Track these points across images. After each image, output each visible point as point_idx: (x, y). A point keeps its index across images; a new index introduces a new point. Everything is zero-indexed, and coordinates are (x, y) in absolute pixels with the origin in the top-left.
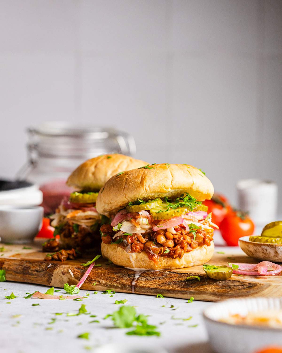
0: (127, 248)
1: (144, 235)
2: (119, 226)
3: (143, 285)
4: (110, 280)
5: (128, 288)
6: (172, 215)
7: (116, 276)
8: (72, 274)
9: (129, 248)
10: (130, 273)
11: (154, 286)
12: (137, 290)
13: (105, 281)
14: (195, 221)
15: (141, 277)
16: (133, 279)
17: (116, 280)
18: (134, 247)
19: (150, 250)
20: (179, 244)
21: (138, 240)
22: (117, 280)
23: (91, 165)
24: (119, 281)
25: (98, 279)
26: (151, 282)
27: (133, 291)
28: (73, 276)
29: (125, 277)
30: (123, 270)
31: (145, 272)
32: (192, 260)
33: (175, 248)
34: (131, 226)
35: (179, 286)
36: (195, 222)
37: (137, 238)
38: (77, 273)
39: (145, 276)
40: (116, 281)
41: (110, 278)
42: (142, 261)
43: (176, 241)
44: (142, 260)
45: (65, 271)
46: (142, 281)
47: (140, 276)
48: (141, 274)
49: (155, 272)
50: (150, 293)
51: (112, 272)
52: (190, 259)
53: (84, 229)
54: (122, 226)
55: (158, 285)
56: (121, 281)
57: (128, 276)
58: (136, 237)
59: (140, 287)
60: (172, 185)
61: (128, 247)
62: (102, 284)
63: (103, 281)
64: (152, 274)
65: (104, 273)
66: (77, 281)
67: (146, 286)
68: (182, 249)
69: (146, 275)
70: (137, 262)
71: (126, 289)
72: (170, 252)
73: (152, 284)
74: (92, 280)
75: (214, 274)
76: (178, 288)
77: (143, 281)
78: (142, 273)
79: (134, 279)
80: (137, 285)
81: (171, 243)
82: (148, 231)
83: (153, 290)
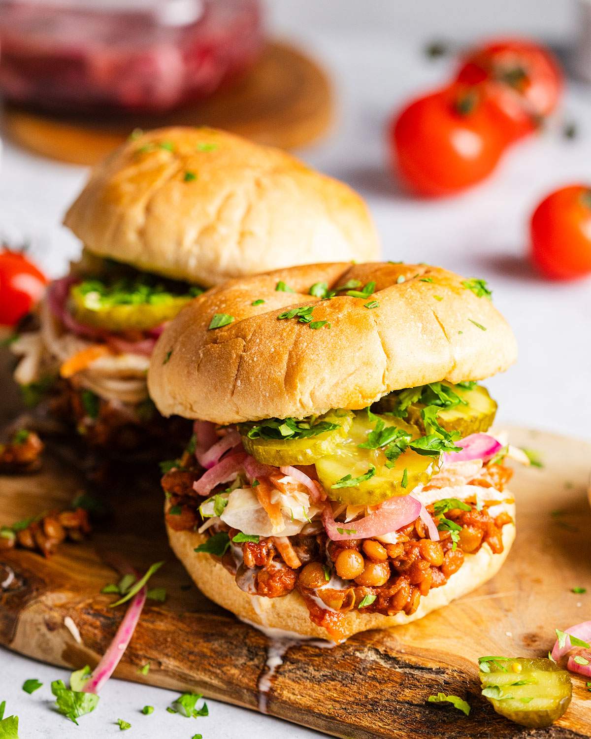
0: (243, 578)
1: (295, 541)
2: (218, 503)
3: (292, 697)
4: (193, 662)
5: (247, 695)
6: (384, 496)
7: (213, 650)
8: (75, 631)
9: (249, 579)
10: (253, 640)
11: (328, 708)
12: (275, 707)
13: (177, 664)
15: (289, 666)
16: (264, 670)
17: (210, 664)
18: (264, 586)
19: (314, 593)
20: (405, 572)
21: (278, 557)
22: (212, 666)
23: (134, 200)
24: (219, 671)
25: (154, 654)
26: (316, 687)
27: (263, 708)
28: (78, 639)
29: (239, 655)
30: (230, 629)
31: (301, 646)
34: (257, 511)
35: (403, 722)
36: (458, 485)
37: (276, 549)
38: (90, 628)
39: (298, 661)
40: (211, 668)
41: (191, 653)
42: (289, 616)
43: (398, 564)
44: (291, 616)
45: (55, 620)
46: (290, 682)
47: (284, 658)
48: (287, 653)
49: (331, 649)
51: (197, 634)
54: (226, 505)
55: (338, 706)
56: (224, 669)
57: (248, 651)
58: (270, 545)
59: (285, 702)
60: (384, 384)
61: (246, 574)
62: (166, 672)
63: (171, 664)
64: (321, 658)
65: (174, 632)
66: (93, 654)
67: (301, 704)
69: (302, 658)
70: (276, 616)
71: (240, 698)
72: (377, 602)
73: (322, 698)
74: (137, 656)
76: (400, 729)
77: (294, 680)
78: (291, 649)
79: (266, 668)
80: (276, 694)
81: (380, 573)
82: (310, 530)
83: (323, 721)
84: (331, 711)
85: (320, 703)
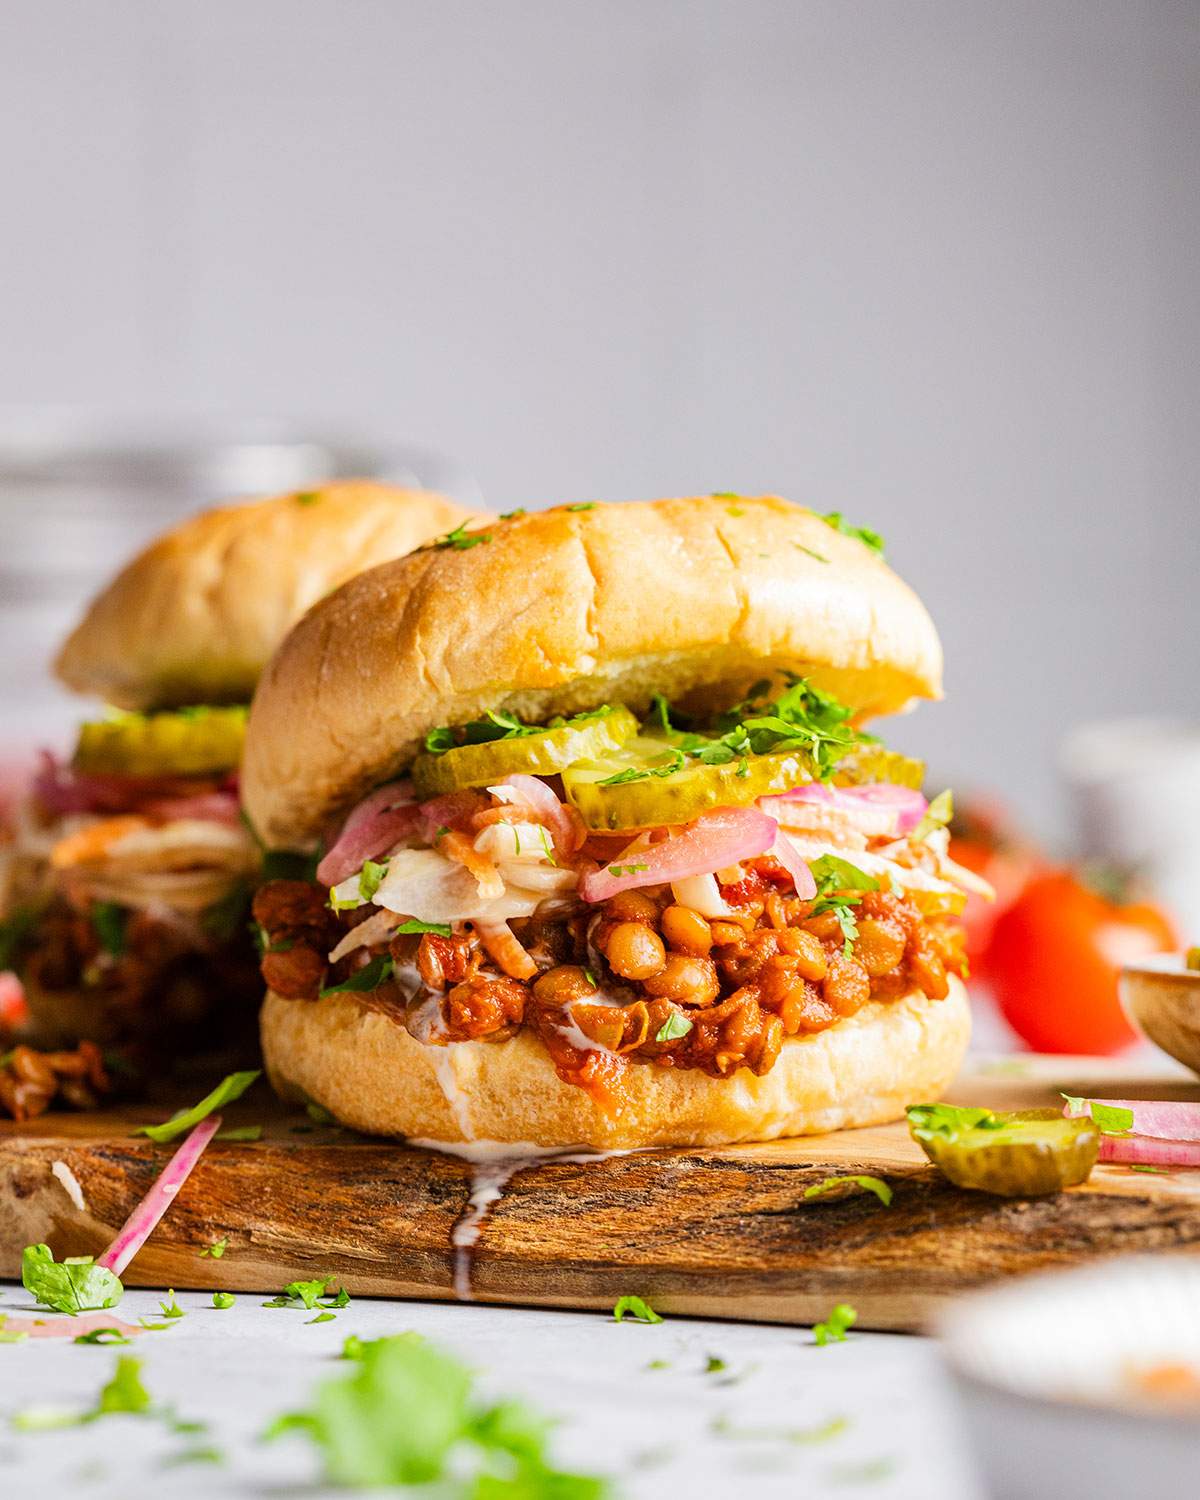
0: (420, 1013)
1: (526, 932)
2: (368, 876)
3: (524, 1246)
4: (315, 1221)
5: (429, 1265)
6: (702, 800)
7: (357, 1197)
8: (74, 1188)
9: (431, 1014)
10: (442, 1172)
11: (598, 1249)
12: (486, 1275)
13: (284, 1228)
14: (848, 843)
15: (513, 1199)
16: (464, 1212)
17: (352, 1221)
18: (461, 1006)
19: (564, 1019)
20: (748, 981)
21: (491, 963)
22: (357, 1222)
24: (370, 1228)
25: (236, 1218)
26: (573, 1223)
27: (462, 1289)
28: (80, 1202)
29: (413, 1198)
30: (395, 1160)
31: (540, 1166)
32: (833, 1091)
33: (726, 1009)
34: (447, 879)
35: (754, 1242)
36: (850, 848)
37: (485, 951)
38: (104, 1180)
39: (533, 1190)
40: (354, 1226)
41: (313, 1207)
42: (515, 1093)
43: (732, 965)
44: (519, 1091)
45: (33, 1172)
46: (518, 1223)
47: (505, 1190)
48: (511, 1180)
49: (601, 1163)
50: (573, 1293)
51: (326, 1175)
52: (826, 1080)
53: (158, 932)
54: (384, 876)
55: (618, 1243)
56: (382, 1223)
57: (432, 1191)
58: (474, 943)
59: (508, 1257)
61: (425, 1005)
62: (262, 1250)
63: (269, 1230)
64: (583, 1178)
65: (279, 1176)
66: (105, 1230)
67: (541, 1254)
68: (772, 1016)
69: (544, 1185)
70: (487, 1100)
71: (416, 1275)
72: (693, 1034)
73: (584, 1236)
74: (201, 1227)
75: (980, 1158)
76: (748, 1254)
77: (525, 1220)
78: (518, 1173)
79: (469, 1209)
80: (489, 1246)
81: (698, 979)
82: (555, 904)
83: (588, 1277)
84: (604, 1252)
85: (581, 1245)
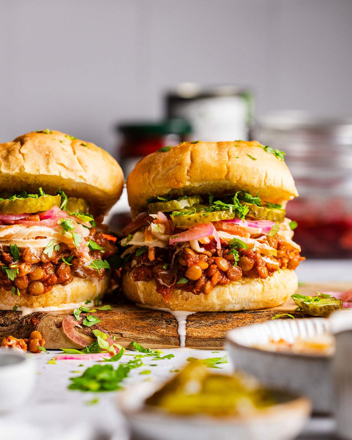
3: (199, 334)
4: (139, 330)
5: (173, 340)
7: (147, 324)
10: (167, 317)
11: (220, 335)
13: (131, 333)
15: (190, 323)
16: (178, 326)
17: (148, 330)
22: (150, 330)
24: (154, 332)
25: (117, 331)
26: (210, 328)
29: (162, 324)
30: (153, 314)
39: (194, 320)
40: (150, 331)
41: (136, 327)
46: (194, 329)
47: (187, 320)
48: (187, 318)
50: (215, 346)
51: (136, 319)
56: (157, 330)
57: (166, 321)
59: (195, 338)
62: (126, 339)
63: (127, 333)
65: (124, 319)
67: (205, 336)
69: (196, 319)
73: (215, 331)
77: (196, 328)
83: (219, 342)
84: (222, 336)
85: (215, 334)
